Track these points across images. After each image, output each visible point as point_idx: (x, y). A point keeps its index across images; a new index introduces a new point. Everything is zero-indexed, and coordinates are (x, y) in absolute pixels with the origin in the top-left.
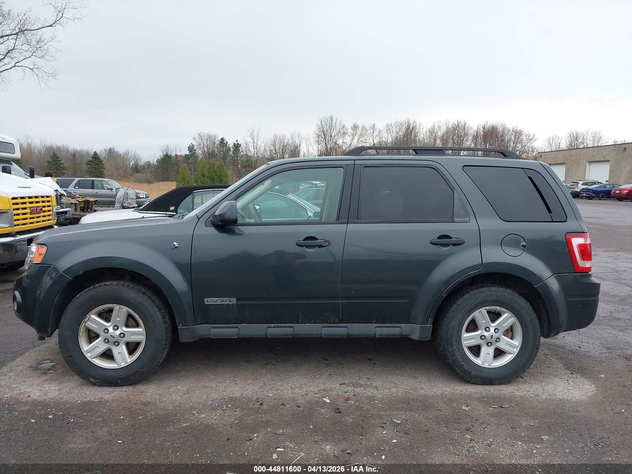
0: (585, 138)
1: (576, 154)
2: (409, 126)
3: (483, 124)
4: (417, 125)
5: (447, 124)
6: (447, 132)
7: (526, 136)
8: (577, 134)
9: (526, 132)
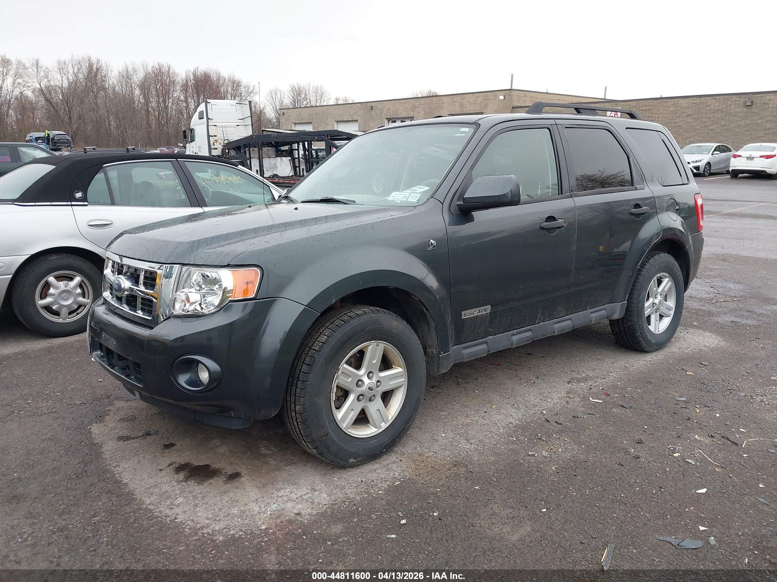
0: (307, 93)
1: (323, 112)
2: (91, 66)
3: (193, 70)
4: (103, 65)
5: (145, 66)
6: (145, 78)
7: (245, 88)
8: (299, 88)
9: (244, 82)
